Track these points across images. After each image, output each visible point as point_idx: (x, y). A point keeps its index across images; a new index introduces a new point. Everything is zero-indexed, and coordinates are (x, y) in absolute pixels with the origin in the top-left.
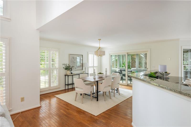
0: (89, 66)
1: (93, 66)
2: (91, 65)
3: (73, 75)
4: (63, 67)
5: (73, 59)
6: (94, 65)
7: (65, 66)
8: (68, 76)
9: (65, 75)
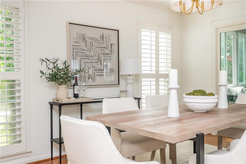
0: (143, 72)
1: (157, 71)
2: (149, 68)
3: (81, 104)
4: (42, 72)
5: (84, 44)
6: (160, 69)
7: (51, 66)
8: (60, 105)
9: (51, 105)
